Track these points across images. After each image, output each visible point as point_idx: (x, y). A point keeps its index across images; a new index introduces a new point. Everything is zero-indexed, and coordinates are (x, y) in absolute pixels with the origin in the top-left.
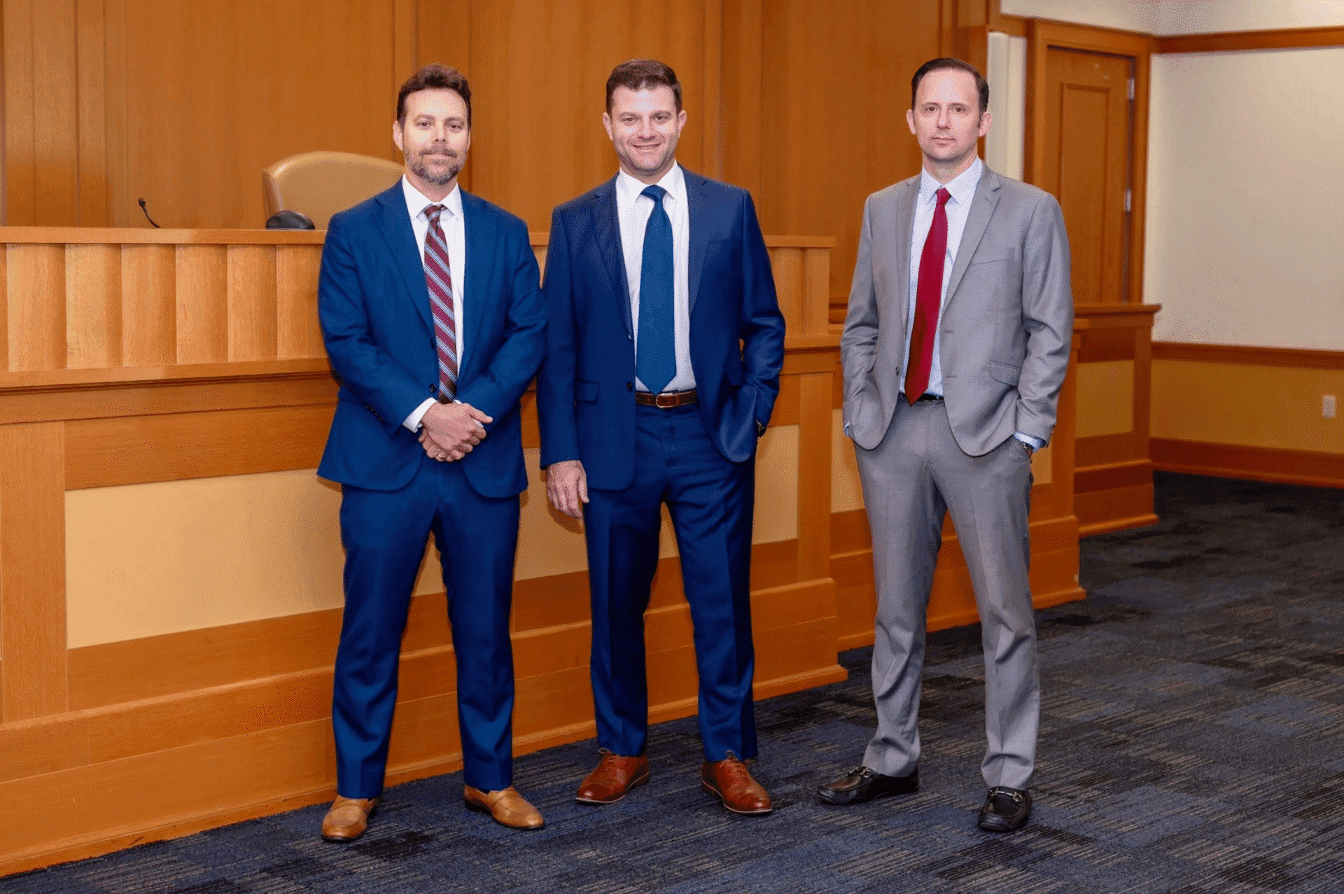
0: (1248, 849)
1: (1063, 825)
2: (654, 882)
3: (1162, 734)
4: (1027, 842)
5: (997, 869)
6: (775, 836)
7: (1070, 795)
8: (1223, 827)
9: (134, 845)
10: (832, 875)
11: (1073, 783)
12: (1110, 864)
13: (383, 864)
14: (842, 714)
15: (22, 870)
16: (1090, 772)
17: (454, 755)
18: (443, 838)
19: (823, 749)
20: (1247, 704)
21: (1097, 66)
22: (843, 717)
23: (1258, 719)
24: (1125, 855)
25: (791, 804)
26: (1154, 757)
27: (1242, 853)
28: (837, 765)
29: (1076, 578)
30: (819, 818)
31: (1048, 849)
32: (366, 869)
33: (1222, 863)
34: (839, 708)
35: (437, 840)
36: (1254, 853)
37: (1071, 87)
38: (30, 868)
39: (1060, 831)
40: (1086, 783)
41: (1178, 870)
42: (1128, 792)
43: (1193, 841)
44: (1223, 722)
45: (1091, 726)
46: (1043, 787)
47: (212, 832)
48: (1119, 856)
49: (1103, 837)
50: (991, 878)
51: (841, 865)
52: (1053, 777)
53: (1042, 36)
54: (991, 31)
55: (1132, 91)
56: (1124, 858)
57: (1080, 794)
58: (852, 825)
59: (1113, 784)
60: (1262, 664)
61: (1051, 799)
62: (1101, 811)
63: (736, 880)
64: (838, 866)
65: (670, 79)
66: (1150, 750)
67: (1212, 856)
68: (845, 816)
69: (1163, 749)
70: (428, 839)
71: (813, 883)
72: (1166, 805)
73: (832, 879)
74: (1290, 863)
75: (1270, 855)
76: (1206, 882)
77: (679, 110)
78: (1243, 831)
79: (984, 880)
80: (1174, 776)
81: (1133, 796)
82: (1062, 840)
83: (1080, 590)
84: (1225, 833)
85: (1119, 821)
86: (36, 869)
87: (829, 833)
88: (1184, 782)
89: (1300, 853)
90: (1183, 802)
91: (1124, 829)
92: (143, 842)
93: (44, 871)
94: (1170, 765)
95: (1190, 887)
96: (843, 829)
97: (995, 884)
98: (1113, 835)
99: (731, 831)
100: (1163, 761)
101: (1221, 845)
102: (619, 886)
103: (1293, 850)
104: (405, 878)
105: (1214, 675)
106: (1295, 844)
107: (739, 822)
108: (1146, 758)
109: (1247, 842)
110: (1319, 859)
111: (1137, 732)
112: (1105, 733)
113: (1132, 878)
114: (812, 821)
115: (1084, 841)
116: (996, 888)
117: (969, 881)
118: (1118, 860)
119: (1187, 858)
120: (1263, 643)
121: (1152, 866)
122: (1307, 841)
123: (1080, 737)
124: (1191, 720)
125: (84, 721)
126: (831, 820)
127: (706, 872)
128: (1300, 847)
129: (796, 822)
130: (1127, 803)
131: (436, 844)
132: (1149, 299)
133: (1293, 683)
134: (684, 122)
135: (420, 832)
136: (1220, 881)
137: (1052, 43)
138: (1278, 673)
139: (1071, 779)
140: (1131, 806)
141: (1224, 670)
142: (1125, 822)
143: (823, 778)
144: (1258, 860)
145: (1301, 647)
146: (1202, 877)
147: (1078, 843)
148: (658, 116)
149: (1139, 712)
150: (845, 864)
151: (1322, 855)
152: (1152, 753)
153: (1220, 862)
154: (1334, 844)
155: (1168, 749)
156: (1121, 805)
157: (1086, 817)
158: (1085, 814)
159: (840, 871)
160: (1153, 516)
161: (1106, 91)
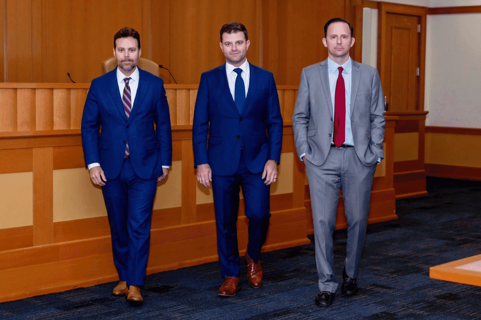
0: (445, 290)
1: (384, 284)
2: (248, 299)
3: (421, 260)
4: (372, 289)
5: (361, 295)
6: (287, 287)
7: (387, 276)
8: (438, 285)
9: (74, 288)
10: (306, 297)
11: (388, 273)
12: (399, 294)
13: (158, 294)
14: (309, 253)
15: (39, 295)
16: (394, 270)
17: (176, 263)
18: (176, 287)
19: (303, 263)
20: (452, 250)
21: (405, 20)
22: (309, 254)
23: (455, 255)
24: (404, 292)
25: (292, 278)
26: (417, 266)
27: (443, 292)
28: (308, 268)
29: (395, 211)
30: (302, 282)
31: (378, 290)
32: (152, 295)
33: (436, 294)
34: (308, 252)
35: (174, 288)
36: (447, 292)
37: (395, 28)
38: (42, 294)
39: (383, 286)
40: (392, 273)
41: (421, 296)
42: (407, 275)
43: (427, 288)
44: (443, 256)
45: (396, 257)
46: (378, 274)
47: (98, 285)
48: (402, 292)
49: (397, 287)
50: (359, 298)
51: (309, 294)
52: (382, 271)
53: (384, 8)
54: (364, 7)
55: (419, 29)
56: (403, 293)
57: (391, 276)
58: (312, 284)
59: (402, 273)
60: (459, 239)
61: (380, 277)
62: (397, 281)
63: (275, 298)
64: (308, 295)
65: (243, 29)
66: (416, 264)
67: (433, 292)
68: (310, 282)
69: (421, 263)
70: (172, 287)
71: (300, 299)
72: (419, 279)
73: (306, 298)
74: (459, 294)
75: (452, 292)
76: (430, 299)
77: (247, 40)
78: (444, 286)
79: (357, 298)
80: (423, 271)
81: (409, 276)
82: (383, 288)
83: (396, 216)
84: (438, 286)
85: (403, 283)
86: (44, 295)
87: (305, 286)
88: (427, 273)
89: (462, 292)
90: (425, 278)
91: (405, 285)
92: (77, 288)
93: (46, 295)
94: (422, 268)
95: (425, 300)
96: (310, 285)
97: (360, 299)
98: (400, 287)
99: (272, 285)
100: (420, 267)
101: (436, 289)
102: (236, 299)
103: (460, 291)
104: (165, 298)
105: (441, 242)
106: (461, 289)
107: (275, 283)
108: (414, 266)
109: (445, 288)
110: (468, 293)
111: (412, 259)
112: (401, 259)
113: (405, 298)
114: (299, 283)
115: (390, 288)
116: (360, 300)
117: (352, 299)
118: (401, 293)
119: (424, 293)
120: (460, 233)
121: (412, 295)
122: (466, 288)
123: (392, 260)
124: (432, 255)
125: (58, 247)
126: (306, 283)
127: (265, 296)
128: (463, 290)
129: (294, 283)
130: (406, 278)
131: (174, 289)
132: (426, 109)
133: (469, 245)
134: (249, 45)
135: (168, 285)
136: (435, 299)
137: (387, 11)
138: (464, 242)
139: (388, 272)
140: (407, 279)
141: (445, 241)
142: (405, 283)
143: (303, 271)
144: (448, 293)
145: (474, 234)
146: (428, 298)
147: (388, 289)
148: (239, 42)
149: (413, 253)
150: (311, 294)
151: (470, 292)
152: (416, 265)
153: (435, 294)
154: (474, 289)
155: (422, 263)
156: (404, 279)
157: (392, 282)
158: (392, 281)
159: (309, 296)
160: (426, 192)
161: (409, 29)
